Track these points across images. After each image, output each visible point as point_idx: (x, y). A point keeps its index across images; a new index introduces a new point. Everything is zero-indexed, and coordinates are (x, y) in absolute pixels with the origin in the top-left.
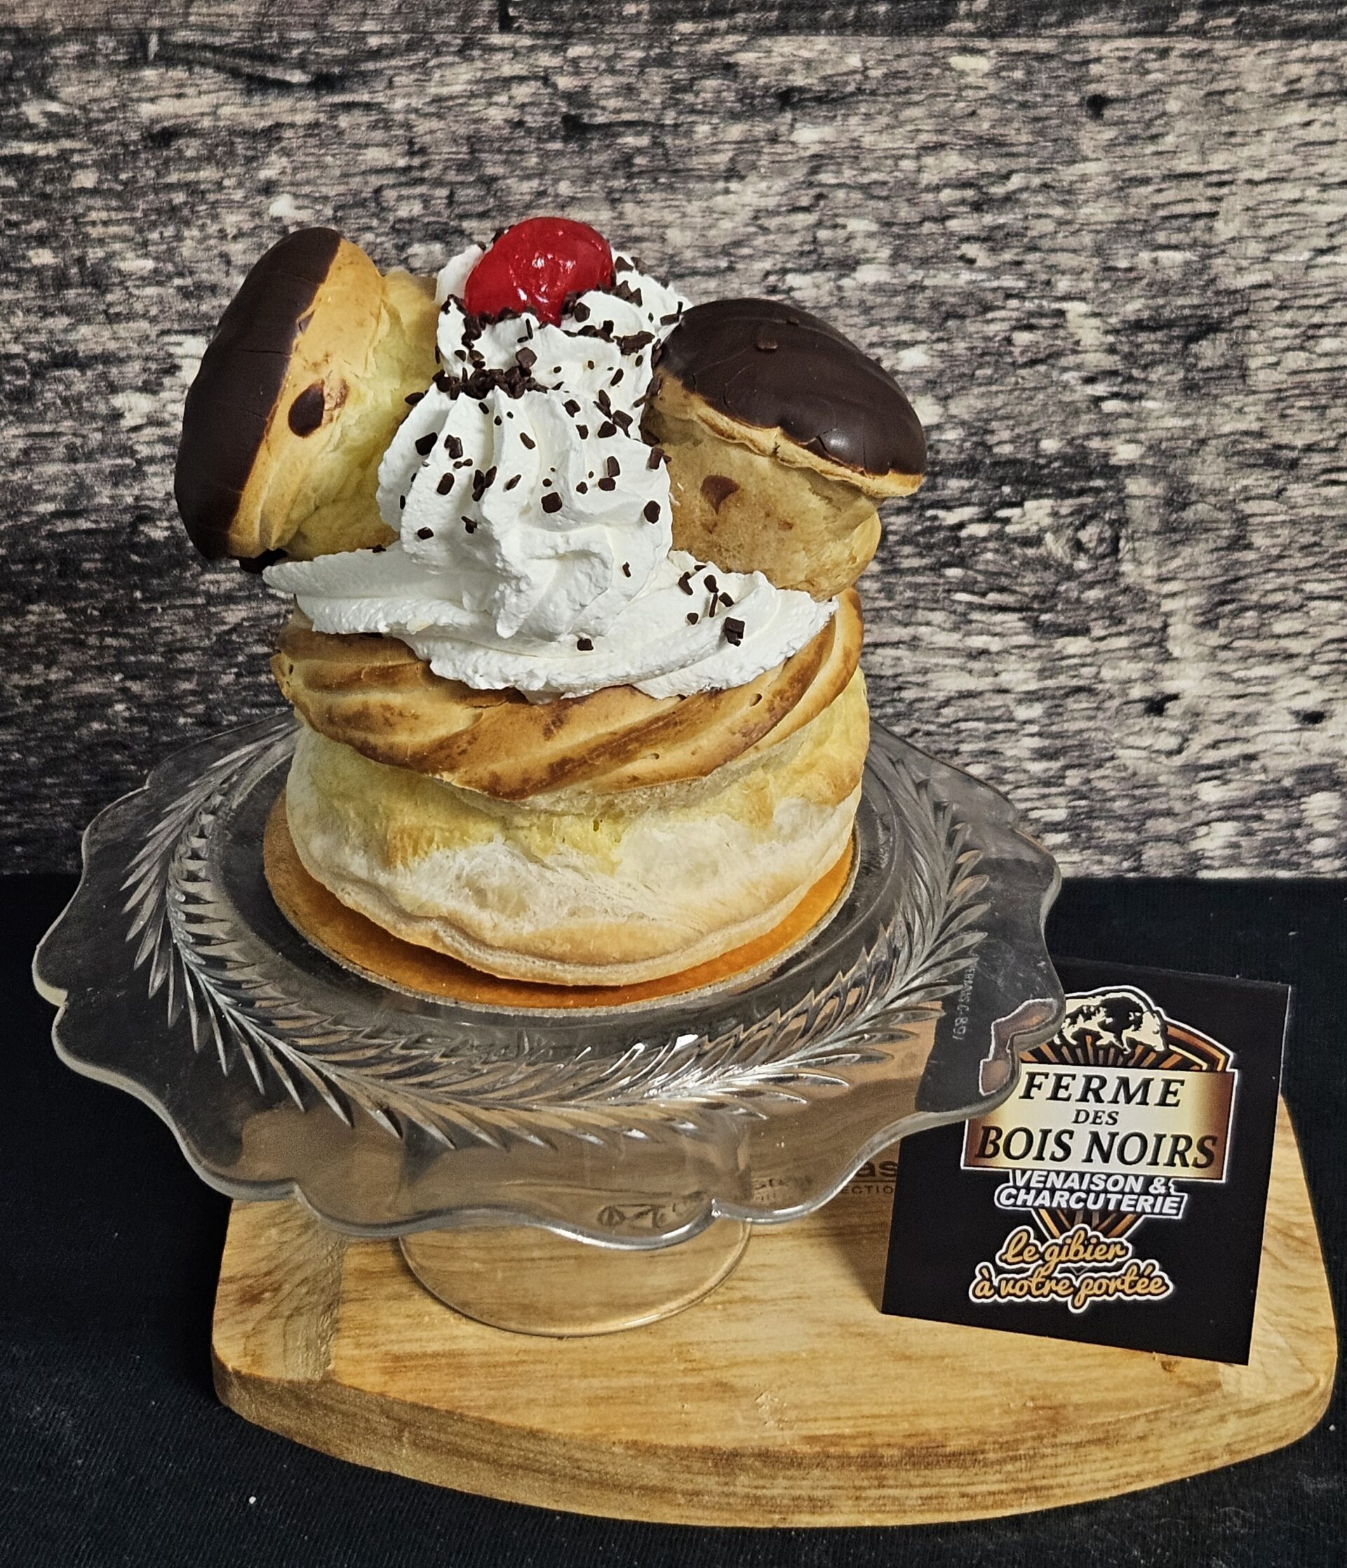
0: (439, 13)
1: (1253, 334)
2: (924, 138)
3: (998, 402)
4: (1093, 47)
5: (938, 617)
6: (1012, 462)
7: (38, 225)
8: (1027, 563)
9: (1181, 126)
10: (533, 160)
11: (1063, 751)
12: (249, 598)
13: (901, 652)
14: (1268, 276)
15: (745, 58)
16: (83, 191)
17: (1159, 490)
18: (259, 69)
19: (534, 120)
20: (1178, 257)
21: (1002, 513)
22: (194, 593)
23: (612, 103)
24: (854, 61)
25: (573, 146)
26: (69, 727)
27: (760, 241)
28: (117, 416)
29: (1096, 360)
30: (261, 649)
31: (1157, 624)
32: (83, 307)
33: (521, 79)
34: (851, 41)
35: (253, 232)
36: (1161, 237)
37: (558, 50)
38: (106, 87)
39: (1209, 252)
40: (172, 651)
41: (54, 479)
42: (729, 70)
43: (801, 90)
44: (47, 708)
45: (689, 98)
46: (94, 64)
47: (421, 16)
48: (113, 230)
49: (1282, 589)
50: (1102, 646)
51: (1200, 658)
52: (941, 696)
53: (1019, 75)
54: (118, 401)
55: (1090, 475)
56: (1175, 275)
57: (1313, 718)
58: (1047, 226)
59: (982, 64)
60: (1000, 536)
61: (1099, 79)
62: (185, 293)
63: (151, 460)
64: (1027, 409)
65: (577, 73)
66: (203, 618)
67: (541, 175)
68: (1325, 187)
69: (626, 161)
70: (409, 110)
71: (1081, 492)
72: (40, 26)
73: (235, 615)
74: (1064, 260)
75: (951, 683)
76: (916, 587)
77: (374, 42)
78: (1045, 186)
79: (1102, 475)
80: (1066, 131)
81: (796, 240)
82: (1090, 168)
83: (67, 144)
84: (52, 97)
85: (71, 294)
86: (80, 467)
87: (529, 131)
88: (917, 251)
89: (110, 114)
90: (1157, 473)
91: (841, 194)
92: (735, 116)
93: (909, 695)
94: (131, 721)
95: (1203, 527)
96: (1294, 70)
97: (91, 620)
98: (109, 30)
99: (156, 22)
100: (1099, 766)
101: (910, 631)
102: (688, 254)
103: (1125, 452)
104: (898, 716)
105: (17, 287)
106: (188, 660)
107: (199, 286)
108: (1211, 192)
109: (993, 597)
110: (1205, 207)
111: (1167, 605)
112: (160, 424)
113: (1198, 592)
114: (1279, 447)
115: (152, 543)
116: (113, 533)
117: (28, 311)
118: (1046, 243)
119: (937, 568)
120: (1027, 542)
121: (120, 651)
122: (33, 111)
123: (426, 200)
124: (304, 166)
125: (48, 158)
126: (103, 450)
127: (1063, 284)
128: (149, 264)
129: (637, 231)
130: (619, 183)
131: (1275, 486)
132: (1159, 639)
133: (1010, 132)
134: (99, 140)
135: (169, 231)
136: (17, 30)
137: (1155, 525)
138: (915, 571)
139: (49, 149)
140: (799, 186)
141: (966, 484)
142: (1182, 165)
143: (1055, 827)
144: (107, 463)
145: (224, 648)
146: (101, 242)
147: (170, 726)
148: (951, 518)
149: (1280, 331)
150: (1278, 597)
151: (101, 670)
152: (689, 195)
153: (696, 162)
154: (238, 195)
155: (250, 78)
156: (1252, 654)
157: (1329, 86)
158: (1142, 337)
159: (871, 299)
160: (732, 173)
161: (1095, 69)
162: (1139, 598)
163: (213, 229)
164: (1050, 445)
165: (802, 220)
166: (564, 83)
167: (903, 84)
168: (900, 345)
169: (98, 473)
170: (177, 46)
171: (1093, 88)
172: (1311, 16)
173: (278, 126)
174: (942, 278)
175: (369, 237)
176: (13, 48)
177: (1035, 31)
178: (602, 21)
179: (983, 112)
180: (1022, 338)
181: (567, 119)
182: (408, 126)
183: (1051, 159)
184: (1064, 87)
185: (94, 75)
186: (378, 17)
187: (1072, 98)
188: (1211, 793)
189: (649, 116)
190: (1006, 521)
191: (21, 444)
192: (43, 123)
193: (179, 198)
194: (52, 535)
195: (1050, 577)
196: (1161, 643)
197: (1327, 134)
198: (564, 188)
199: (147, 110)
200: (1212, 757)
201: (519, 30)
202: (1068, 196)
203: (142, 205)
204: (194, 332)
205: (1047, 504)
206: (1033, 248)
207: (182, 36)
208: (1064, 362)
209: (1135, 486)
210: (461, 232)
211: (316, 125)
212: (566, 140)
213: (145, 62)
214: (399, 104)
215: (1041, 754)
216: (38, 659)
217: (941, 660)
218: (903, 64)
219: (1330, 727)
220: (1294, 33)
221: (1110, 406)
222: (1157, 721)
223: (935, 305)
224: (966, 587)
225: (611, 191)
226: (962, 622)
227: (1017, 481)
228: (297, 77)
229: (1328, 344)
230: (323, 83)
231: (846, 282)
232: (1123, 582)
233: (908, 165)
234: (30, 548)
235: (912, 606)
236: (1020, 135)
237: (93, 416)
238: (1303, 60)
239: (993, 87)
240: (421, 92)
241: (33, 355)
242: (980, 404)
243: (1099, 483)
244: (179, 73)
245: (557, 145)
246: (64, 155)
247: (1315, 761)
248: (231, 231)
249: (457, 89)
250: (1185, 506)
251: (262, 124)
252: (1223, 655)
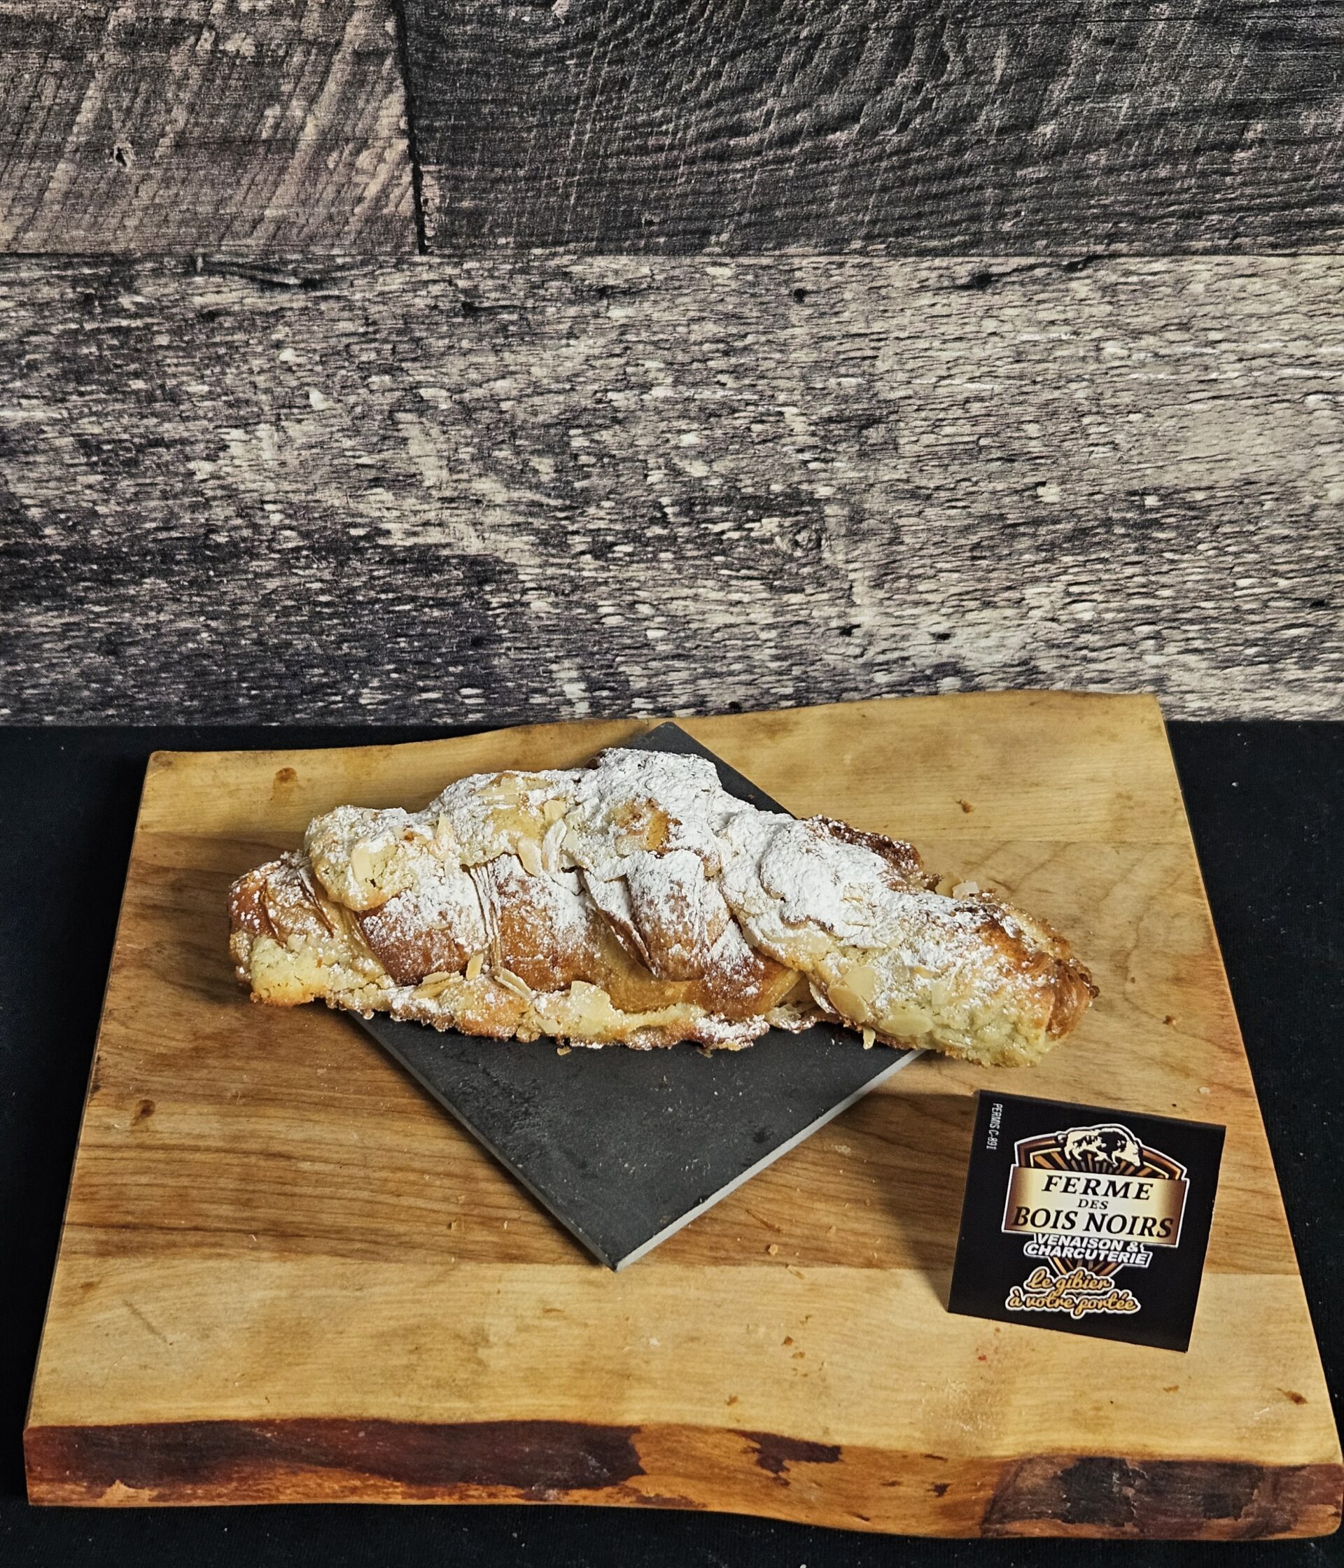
0: (380, 244)
1: (902, 425)
2: (691, 314)
3: (743, 464)
4: (796, 261)
5: (710, 583)
6: (755, 497)
7: (133, 367)
8: (764, 553)
9: (853, 307)
10: (445, 328)
11: (791, 656)
12: (280, 575)
13: (688, 602)
14: (910, 392)
15: (576, 269)
16: (160, 347)
17: (846, 512)
18: (268, 276)
19: (444, 305)
20: (853, 381)
21: (748, 526)
22: (246, 572)
23: (493, 295)
24: (645, 270)
25: (469, 320)
26: (174, 647)
27: (590, 374)
28: (191, 474)
29: (803, 440)
30: (291, 603)
31: (846, 586)
32: (166, 413)
33: (435, 282)
34: (643, 259)
35: (269, 370)
36: (843, 370)
37: (456, 265)
38: (171, 288)
39: (872, 379)
40: (235, 604)
41: (155, 509)
42: (567, 276)
43: (612, 287)
44: (160, 635)
45: (542, 292)
46: (163, 274)
47: (369, 246)
48: (181, 369)
49: (923, 566)
50: (812, 598)
51: (873, 605)
52: (714, 627)
53: (750, 278)
54: (192, 465)
55: (802, 504)
56: (852, 392)
57: (944, 637)
58: (772, 364)
59: (727, 272)
60: (747, 538)
61: (801, 280)
62: (230, 405)
63: (215, 498)
64: (762, 467)
65: (470, 278)
66: (252, 585)
67: (450, 336)
68: (945, 342)
69: (503, 329)
70: (364, 300)
71: (797, 514)
72: (127, 252)
73: (272, 584)
74: (782, 383)
75: (720, 619)
76: (696, 567)
77: (340, 261)
78: (769, 341)
79: (810, 504)
80: (781, 310)
81: (613, 373)
82: (797, 331)
83: (149, 320)
84: (137, 292)
85: (158, 405)
86: (170, 502)
87: (442, 312)
88: (690, 379)
89: (175, 303)
90: (843, 503)
91: (641, 347)
92: (572, 303)
93: (694, 626)
94: (212, 642)
95: (873, 532)
96: (924, 274)
97: (183, 587)
98: (170, 254)
99: (201, 250)
100: (812, 664)
101: (694, 591)
102: (545, 381)
103: (823, 491)
104: (687, 638)
105: (123, 401)
106: (245, 609)
107: (238, 400)
108: (873, 344)
109: (744, 572)
110: (870, 353)
111: (852, 576)
112: (219, 478)
113: (871, 568)
114: (919, 488)
115: (218, 545)
116: (195, 538)
117: (131, 415)
118: (770, 374)
119: (709, 556)
120: (763, 541)
121: (202, 604)
122: (126, 301)
123: (378, 352)
124: (300, 332)
125: (138, 328)
126: (184, 493)
127: (782, 397)
128: (206, 388)
129: (512, 368)
130: (500, 341)
131: (917, 509)
132: (848, 594)
133: (746, 311)
134: (170, 318)
135: (217, 369)
136: (112, 255)
137: (843, 531)
138: (695, 558)
139: (138, 323)
140: (613, 342)
141: (725, 509)
142: (854, 329)
143: (786, 697)
144: (187, 500)
145: (267, 602)
146: (175, 376)
147: (237, 645)
148: (717, 528)
149: (919, 423)
150: (921, 571)
151: (191, 615)
152: (544, 348)
153: (547, 329)
154: (259, 349)
155: (262, 282)
156: (905, 602)
157: (946, 284)
158: (832, 426)
159: (661, 406)
160: (571, 335)
161: (798, 274)
162: (835, 572)
163: (245, 368)
164: (776, 488)
165: (615, 362)
166: (461, 284)
167: (677, 284)
168: (680, 432)
169: (181, 506)
170: (214, 264)
171: (797, 285)
172: (935, 243)
173: (282, 309)
174: (706, 394)
175: (343, 372)
176: (110, 266)
177: (759, 252)
178: (484, 248)
179: (728, 299)
180: (757, 428)
181: (464, 304)
182: (365, 309)
183: (772, 326)
184: (779, 284)
185: (163, 281)
186: (342, 246)
187: (784, 291)
188: (881, 678)
189: (516, 303)
190: (751, 530)
191: (132, 490)
192: (133, 309)
193: (222, 351)
194: (155, 540)
195: (779, 561)
196: (849, 597)
197: (945, 311)
198: (465, 344)
199: (198, 301)
200: (881, 658)
201: (432, 254)
202: (783, 347)
203: (198, 355)
204: (236, 427)
205: (776, 520)
206: (763, 377)
207: (218, 258)
208: (783, 441)
209: (828, 510)
210: (402, 370)
211: (307, 308)
212: (465, 317)
213: (196, 273)
214: (358, 296)
215: (776, 658)
216: (152, 608)
217: (713, 607)
218: (677, 272)
219: (954, 642)
220: (922, 253)
221: (812, 466)
222: (847, 639)
223: (701, 409)
224: (727, 566)
225: (495, 345)
226: (725, 585)
227: (758, 507)
228: (292, 281)
229: (948, 430)
230: (308, 285)
231: (644, 397)
232: (824, 563)
233: (680, 329)
234: (142, 548)
235: (694, 577)
236: (751, 312)
237: (177, 474)
238: (929, 268)
239: (734, 285)
240: (371, 290)
241: (136, 440)
242: (732, 465)
243: (808, 508)
244: (217, 279)
245: (460, 320)
246: (148, 327)
247: (945, 660)
248: (256, 369)
249: (393, 287)
250: (861, 521)
251: (271, 309)
252: (887, 603)
